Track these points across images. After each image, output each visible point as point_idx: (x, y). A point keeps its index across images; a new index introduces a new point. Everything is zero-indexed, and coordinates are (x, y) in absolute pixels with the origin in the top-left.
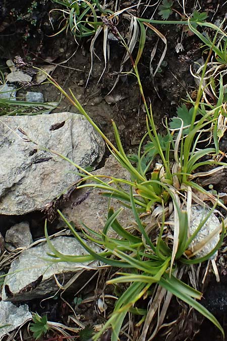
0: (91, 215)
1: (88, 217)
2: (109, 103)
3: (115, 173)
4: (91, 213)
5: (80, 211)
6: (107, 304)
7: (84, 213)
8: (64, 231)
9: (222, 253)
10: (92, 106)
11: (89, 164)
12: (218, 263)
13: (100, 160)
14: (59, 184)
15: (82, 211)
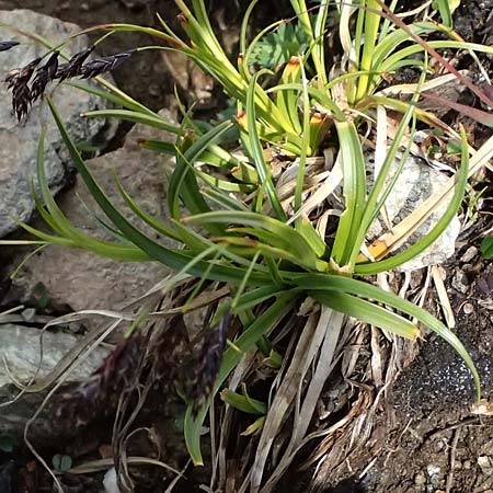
0: (90, 269)
1: (81, 275)
2: (130, 5)
3: (152, 163)
4: (90, 264)
5: (61, 259)
6: (134, 478)
7: (70, 265)
8: (19, 312)
9: (462, 263)
10: (83, 11)
11: (84, 139)
12: (451, 287)
13: (111, 134)
14: (9, 184)
15: (65, 260)
